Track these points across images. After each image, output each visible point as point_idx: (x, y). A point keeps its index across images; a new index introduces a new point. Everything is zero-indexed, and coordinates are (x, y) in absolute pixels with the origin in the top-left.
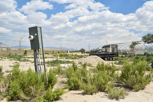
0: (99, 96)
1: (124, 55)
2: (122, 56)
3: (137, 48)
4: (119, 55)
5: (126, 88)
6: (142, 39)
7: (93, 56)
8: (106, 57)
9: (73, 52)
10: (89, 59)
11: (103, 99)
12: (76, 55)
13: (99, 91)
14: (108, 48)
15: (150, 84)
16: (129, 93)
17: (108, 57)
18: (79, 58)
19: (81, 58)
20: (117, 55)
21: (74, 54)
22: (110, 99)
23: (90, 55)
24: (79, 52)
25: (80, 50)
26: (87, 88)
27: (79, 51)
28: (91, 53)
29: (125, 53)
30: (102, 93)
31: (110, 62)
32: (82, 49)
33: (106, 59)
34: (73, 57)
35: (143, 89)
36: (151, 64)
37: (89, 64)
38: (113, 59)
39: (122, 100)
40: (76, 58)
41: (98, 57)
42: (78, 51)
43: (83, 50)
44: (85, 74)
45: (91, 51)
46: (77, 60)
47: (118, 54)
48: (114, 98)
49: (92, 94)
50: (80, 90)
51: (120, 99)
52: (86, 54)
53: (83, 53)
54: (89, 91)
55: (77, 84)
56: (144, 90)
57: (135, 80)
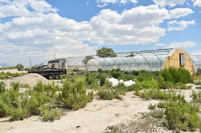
0: (32, 120)
1: (75, 73)
2: (72, 73)
3: (90, 64)
4: (68, 72)
5: (65, 108)
6: (96, 53)
7: (32, 74)
8: (51, 75)
9: (4, 70)
10: (27, 79)
11: (36, 122)
12: (8, 74)
13: (32, 115)
14: (56, 64)
15: (92, 102)
16: (68, 113)
17: (53, 75)
18: (13, 77)
19: (16, 77)
20: (64, 72)
21: (5, 71)
22: (44, 121)
23: (29, 73)
24: (14, 69)
25: (15, 65)
26: (15, 112)
27: (14, 67)
28: (32, 70)
29: (76, 70)
30: (35, 116)
31: (56, 81)
32: (19, 64)
33: (51, 77)
34: (3, 76)
35: (83, 107)
36: (100, 81)
37: (26, 84)
38: (59, 77)
39: (57, 120)
40: (7, 78)
41: (39, 75)
42: (12, 67)
43: (21, 66)
44: (14, 97)
45: (33, 67)
46: (9, 81)
47: (66, 71)
48: (48, 120)
49: (22, 119)
50: (7, 117)
51: (55, 120)
52: (24, 72)
53: (20, 70)
54: (18, 116)
55: (2, 109)
56: (83, 109)
57: (74, 98)
